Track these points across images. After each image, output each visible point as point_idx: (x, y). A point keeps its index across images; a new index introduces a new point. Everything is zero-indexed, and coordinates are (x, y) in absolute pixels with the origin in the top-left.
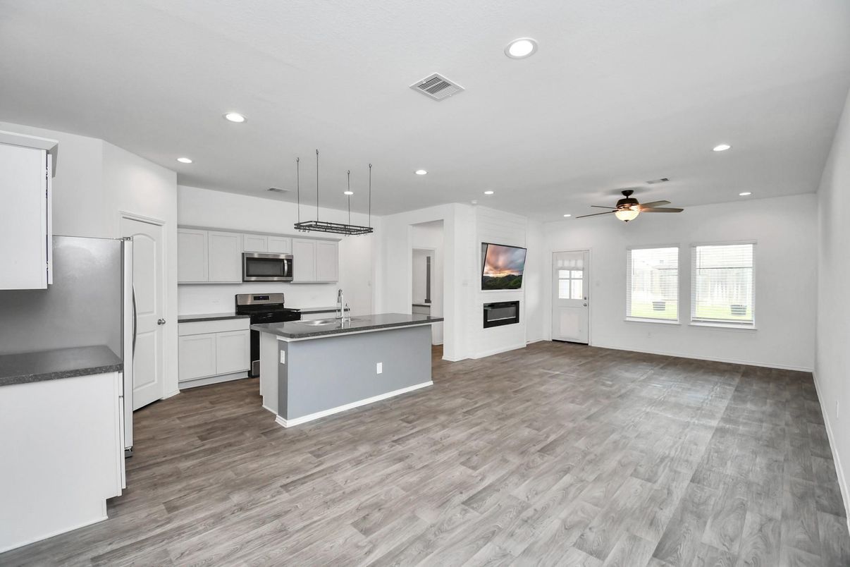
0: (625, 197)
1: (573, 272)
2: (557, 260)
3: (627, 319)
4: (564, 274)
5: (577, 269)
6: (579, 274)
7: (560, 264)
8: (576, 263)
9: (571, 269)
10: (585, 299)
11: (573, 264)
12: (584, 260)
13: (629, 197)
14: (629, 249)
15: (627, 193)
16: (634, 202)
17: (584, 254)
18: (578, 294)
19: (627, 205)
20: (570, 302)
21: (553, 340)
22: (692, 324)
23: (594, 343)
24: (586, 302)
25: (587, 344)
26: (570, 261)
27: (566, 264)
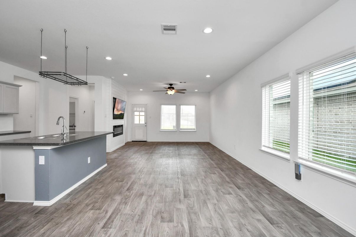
0: (170, 86)
1: (140, 113)
2: (134, 108)
3: (161, 130)
4: (136, 113)
5: (143, 112)
6: (143, 114)
7: (135, 109)
8: (142, 109)
9: (140, 112)
10: (146, 123)
11: (141, 109)
12: (145, 108)
13: (172, 86)
14: (161, 105)
15: (171, 85)
16: (173, 88)
17: (145, 106)
18: (143, 122)
19: (171, 89)
20: (139, 125)
21: (132, 141)
22: (181, 130)
23: (149, 140)
24: (146, 125)
25: (146, 141)
26: (139, 108)
27: (138, 109)
